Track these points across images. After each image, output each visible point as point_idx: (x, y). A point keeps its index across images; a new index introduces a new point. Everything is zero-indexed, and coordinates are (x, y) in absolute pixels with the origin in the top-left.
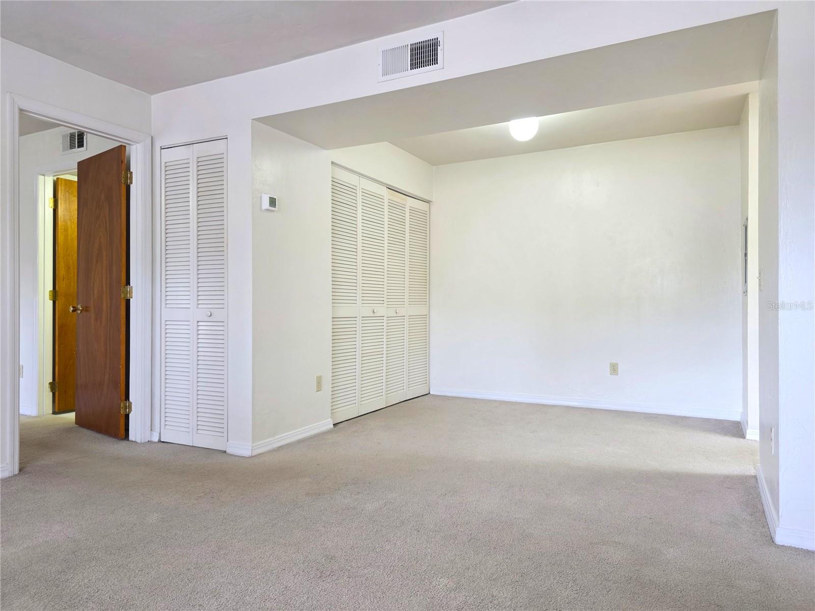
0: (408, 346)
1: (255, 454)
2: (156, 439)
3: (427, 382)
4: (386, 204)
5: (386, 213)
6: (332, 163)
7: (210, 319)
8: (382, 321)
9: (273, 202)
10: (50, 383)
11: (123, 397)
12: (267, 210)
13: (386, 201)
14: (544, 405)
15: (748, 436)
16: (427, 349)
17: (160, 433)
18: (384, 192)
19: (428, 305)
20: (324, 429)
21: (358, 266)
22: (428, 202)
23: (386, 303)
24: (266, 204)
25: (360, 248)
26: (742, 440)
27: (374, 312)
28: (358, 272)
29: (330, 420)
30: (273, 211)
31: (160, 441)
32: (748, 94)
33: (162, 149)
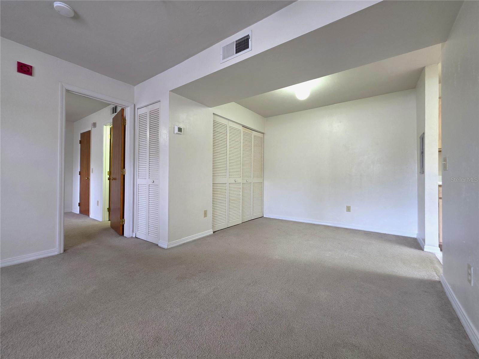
0: (253, 196)
1: (169, 248)
2: (134, 236)
3: (262, 212)
4: (242, 134)
5: (242, 138)
6: (213, 114)
7: (153, 184)
8: (240, 185)
9: (180, 130)
10: (108, 208)
11: (122, 218)
12: (177, 133)
13: (242, 132)
14: (314, 225)
15: (425, 250)
16: (262, 197)
17: (136, 234)
18: (241, 128)
19: (263, 178)
20: (208, 234)
21: (227, 160)
22: (263, 133)
23: (242, 177)
24: (176, 131)
25: (228, 152)
26: (421, 251)
27: (235, 181)
28: (227, 163)
29: (211, 230)
30: (181, 134)
31: (136, 237)
32: (425, 67)
33: (138, 109)
